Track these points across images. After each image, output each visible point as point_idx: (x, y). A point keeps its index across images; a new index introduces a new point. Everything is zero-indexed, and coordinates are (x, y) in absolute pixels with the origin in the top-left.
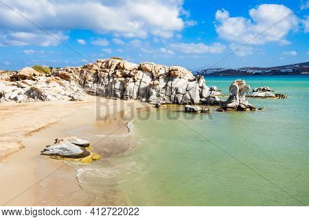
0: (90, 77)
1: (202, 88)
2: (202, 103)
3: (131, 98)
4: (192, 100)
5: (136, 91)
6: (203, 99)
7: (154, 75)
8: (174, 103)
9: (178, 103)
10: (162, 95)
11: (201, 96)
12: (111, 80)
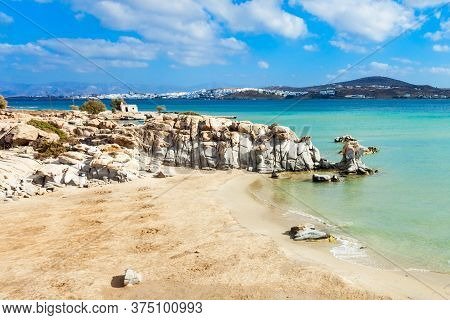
0: (161, 141)
1: (312, 150)
2: (317, 168)
3: (232, 167)
4: (306, 165)
5: (236, 158)
6: (317, 164)
7: (255, 137)
8: (287, 170)
9: (291, 170)
10: (271, 162)
11: (314, 160)
12: (196, 145)
